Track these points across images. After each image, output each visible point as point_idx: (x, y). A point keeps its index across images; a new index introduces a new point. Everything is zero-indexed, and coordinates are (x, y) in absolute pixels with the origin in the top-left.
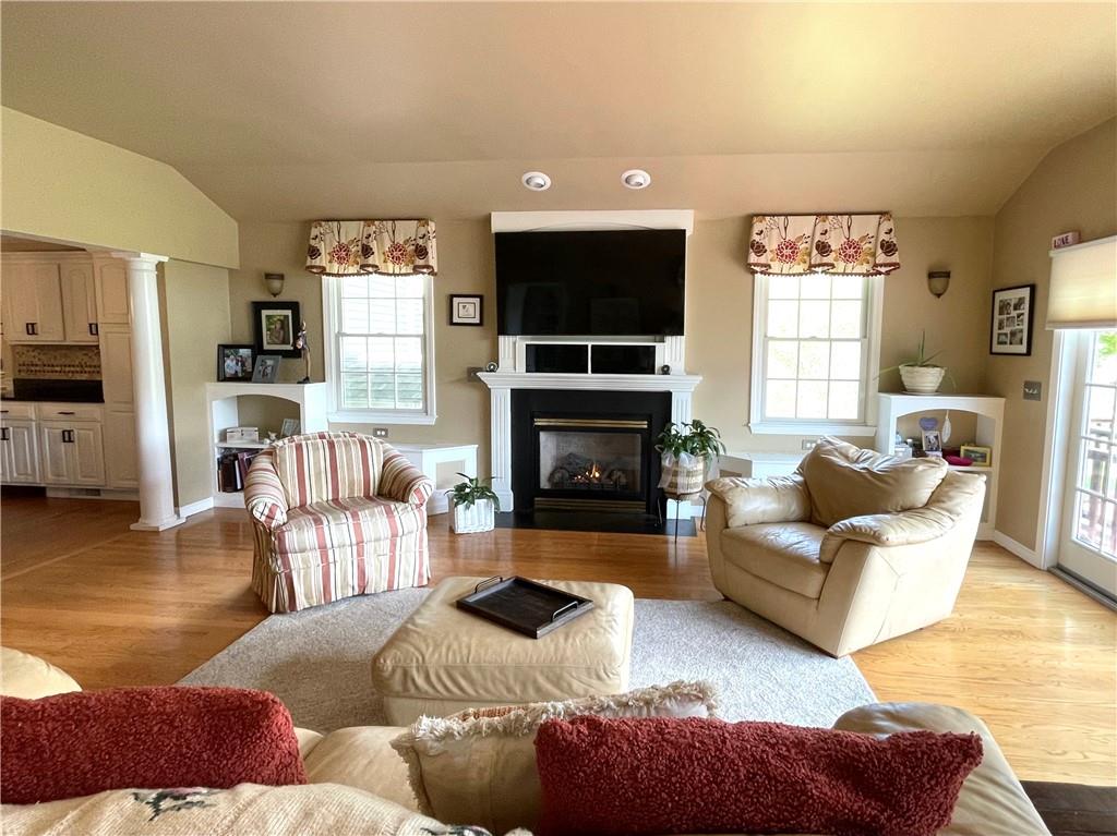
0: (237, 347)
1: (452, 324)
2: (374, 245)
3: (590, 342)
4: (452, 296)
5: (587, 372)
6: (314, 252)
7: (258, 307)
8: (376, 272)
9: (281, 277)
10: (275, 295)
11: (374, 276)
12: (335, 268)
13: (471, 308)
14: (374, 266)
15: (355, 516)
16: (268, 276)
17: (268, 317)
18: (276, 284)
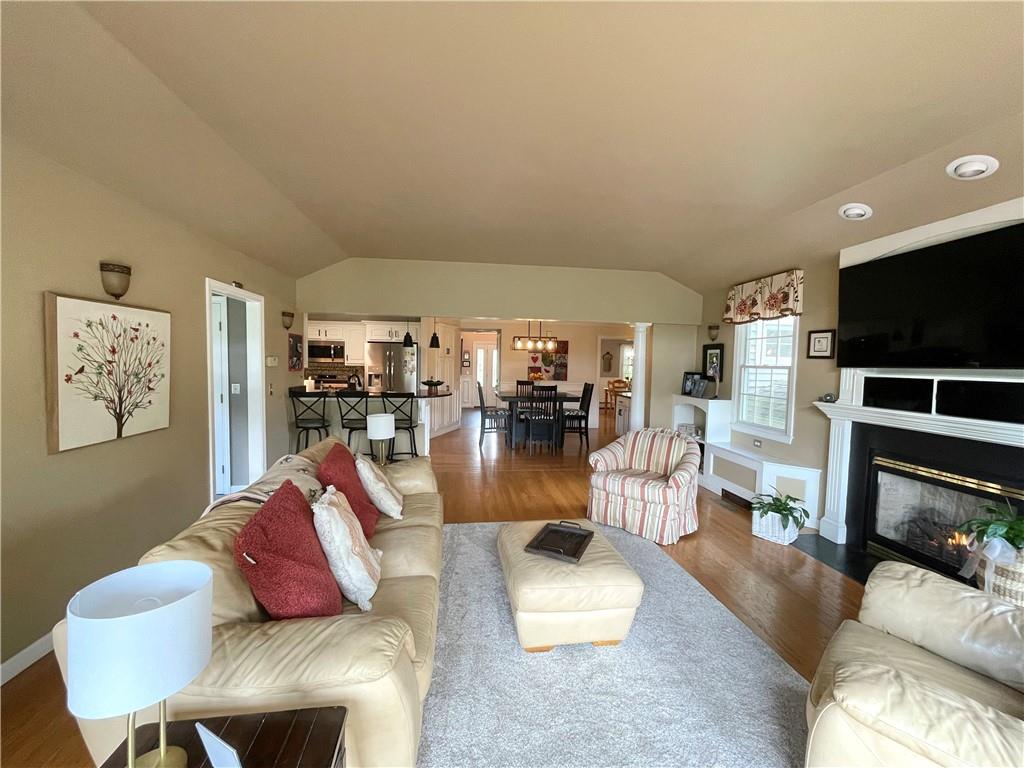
0: (693, 374)
1: (809, 357)
2: (759, 298)
3: (937, 376)
4: (810, 333)
5: (930, 412)
6: (728, 309)
7: (706, 348)
8: (759, 318)
9: (717, 328)
10: (713, 340)
11: (760, 322)
12: (738, 319)
13: (824, 341)
14: (758, 314)
15: (624, 479)
16: (710, 328)
17: (711, 354)
18: (714, 332)
